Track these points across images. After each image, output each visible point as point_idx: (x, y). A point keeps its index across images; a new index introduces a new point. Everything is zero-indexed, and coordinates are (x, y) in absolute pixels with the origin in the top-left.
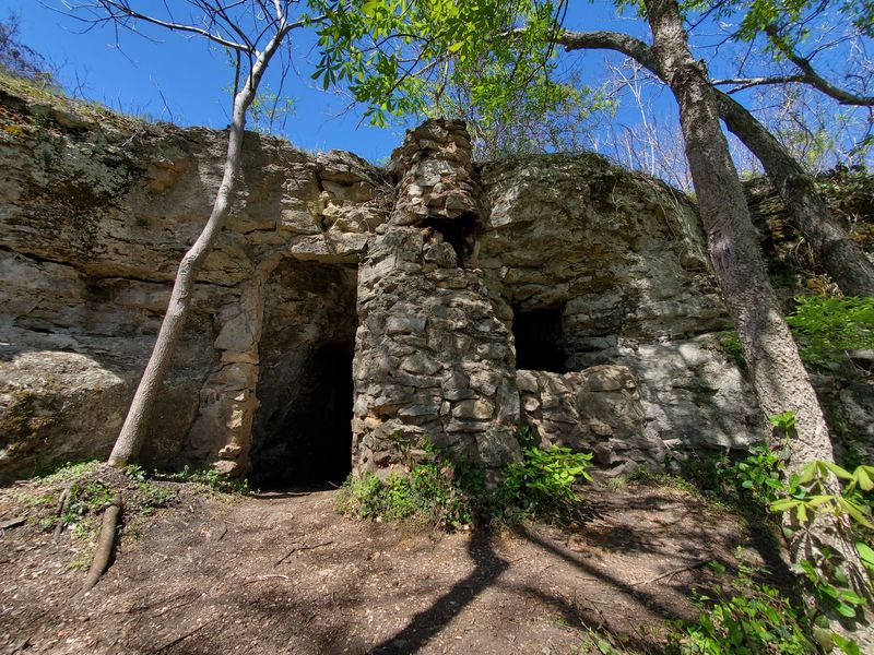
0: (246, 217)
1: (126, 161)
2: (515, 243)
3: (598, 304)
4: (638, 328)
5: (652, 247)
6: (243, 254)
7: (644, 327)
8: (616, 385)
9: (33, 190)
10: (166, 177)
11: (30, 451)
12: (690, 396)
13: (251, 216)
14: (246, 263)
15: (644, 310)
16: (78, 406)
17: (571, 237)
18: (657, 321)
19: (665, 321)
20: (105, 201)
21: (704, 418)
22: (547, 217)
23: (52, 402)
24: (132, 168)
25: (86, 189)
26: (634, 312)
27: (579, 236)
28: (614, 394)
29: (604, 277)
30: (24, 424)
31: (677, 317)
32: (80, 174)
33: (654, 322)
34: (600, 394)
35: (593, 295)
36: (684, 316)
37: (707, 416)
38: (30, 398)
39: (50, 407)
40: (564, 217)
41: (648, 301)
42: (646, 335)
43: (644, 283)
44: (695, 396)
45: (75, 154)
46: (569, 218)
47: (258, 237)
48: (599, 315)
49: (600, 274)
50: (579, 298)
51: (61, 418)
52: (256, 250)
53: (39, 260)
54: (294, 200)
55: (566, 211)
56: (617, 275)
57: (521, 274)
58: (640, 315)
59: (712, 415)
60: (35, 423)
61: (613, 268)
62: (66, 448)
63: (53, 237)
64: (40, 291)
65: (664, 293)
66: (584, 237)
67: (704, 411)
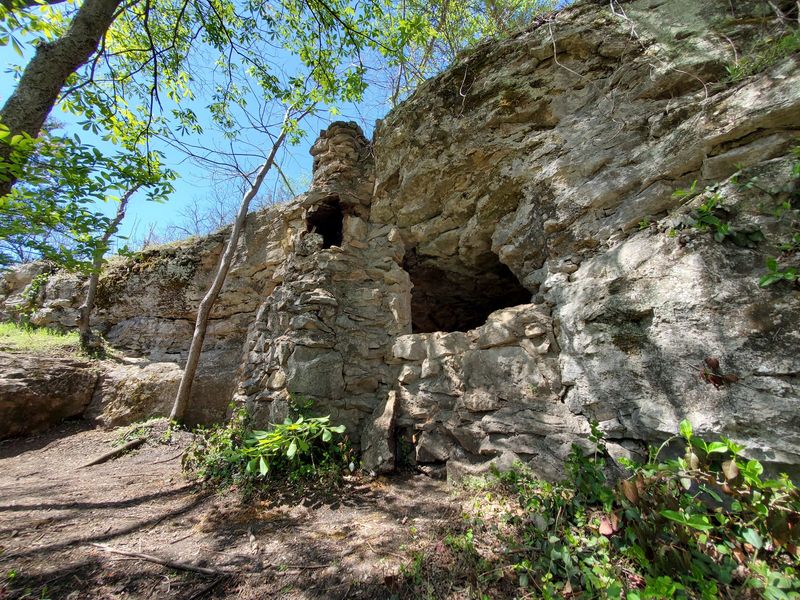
0: (248, 266)
1: (190, 260)
2: (396, 201)
3: (515, 225)
4: (570, 237)
5: (576, 104)
6: (251, 290)
7: (576, 232)
8: (503, 335)
9: (162, 288)
10: (209, 260)
11: (140, 410)
12: (607, 333)
13: (251, 264)
14: (255, 294)
15: (565, 206)
16: (162, 389)
17: (435, 165)
18: (591, 216)
19: (607, 210)
20: (186, 284)
21: (636, 375)
22: (405, 159)
23: (151, 387)
24: (194, 262)
25: (177, 280)
26: (554, 216)
27: (444, 159)
28: (510, 349)
29: (501, 187)
30: (138, 397)
31: (624, 194)
32: (173, 274)
33: (587, 218)
34: (491, 351)
35: (509, 216)
36: (637, 185)
37: (639, 369)
38: (143, 385)
39: (151, 390)
40: (416, 149)
41: (564, 191)
42: (587, 244)
43: (551, 168)
44: (616, 331)
45: (172, 266)
46: (422, 147)
47: (259, 276)
48: (521, 239)
49: (494, 186)
50: (498, 226)
51: (154, 395)
52: (260, 285)
53: (173, 319)
54: (274, 243)
55: (414, 143)
56: (514, 175)
57: (424, 227)
58: (563, 217)
59: (649, 366)
60: (143, 397)
61: (505, 171)
62: (156, 410)
63: (172, 307)
64: (174, 334)
65: (589, 165)
66: (450, 156)
67: (636, 361)
